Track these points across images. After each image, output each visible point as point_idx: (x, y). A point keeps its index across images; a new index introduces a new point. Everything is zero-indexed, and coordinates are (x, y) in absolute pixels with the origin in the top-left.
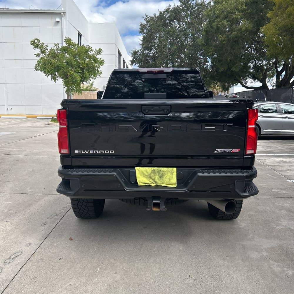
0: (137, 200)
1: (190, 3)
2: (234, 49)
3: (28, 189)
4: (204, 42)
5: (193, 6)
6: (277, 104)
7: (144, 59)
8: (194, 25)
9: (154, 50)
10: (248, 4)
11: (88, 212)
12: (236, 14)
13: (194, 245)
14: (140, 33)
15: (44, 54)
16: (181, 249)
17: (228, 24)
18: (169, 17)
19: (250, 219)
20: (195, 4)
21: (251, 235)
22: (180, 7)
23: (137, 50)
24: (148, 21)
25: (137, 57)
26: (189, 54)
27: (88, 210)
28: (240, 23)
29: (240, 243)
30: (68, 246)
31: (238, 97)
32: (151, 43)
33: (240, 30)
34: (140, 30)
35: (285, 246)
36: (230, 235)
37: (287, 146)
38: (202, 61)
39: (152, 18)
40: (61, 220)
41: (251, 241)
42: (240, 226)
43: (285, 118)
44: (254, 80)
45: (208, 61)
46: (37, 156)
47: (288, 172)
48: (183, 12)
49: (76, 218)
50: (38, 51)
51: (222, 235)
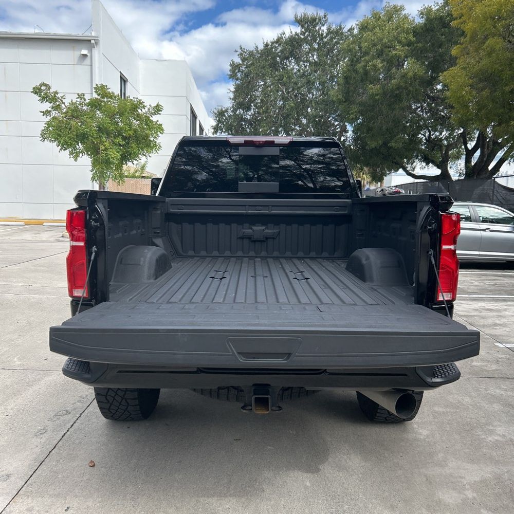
0: (223, 391)
1: (317, 28)
2: (393, 109)
3: (16, 359)
4: (343, 96)
5: (322, 35)
6: (471, 205)
7: (237, 124)
8: (324, 66)
9: (254, 109)
10: (418, 34)
11: (126, 409)
12: (397, 49)
13: (333, 477)
14: (230, 78)
15: (57, 112)
16: (308, 484)
17: (383, 66)
18: (282, 51)
19: (436, 420)
20: (325, 31)
21: (441, 455)
22: (301, 36)
23: (224, 108)
24: (244, 58)
25: (225, 120)
26: (315, 117)
27: (127, 404)
28: (403, 65)
29: (421, 470)
30: (85, 479)
31: (403, 192)
32: (249, 97)
33: (404, 76)
34: (229, 73)
35: (507, 477)
36: (401, 454)
37: (489, 280)
38: (337, 129)
39: (251, 54)
40: (75, 422)
41: (442, 466)
42: (418, 436)
43: (484, 230)
44: (427, 164)
45: (348, 131)
46: (37, 296)
47: (496, 329)
48: (305, 45)
49: (103, 420)
50: (47, 106)
51: (386, 454)
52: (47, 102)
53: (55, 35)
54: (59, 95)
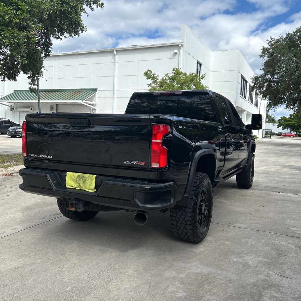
14: (260, 57)
15: (155, 84)
23: (259, 75)
24: (272, 44)
34: (260, 54)
52: (150, 79)
53: (162, 44)
54: (155, 76)
